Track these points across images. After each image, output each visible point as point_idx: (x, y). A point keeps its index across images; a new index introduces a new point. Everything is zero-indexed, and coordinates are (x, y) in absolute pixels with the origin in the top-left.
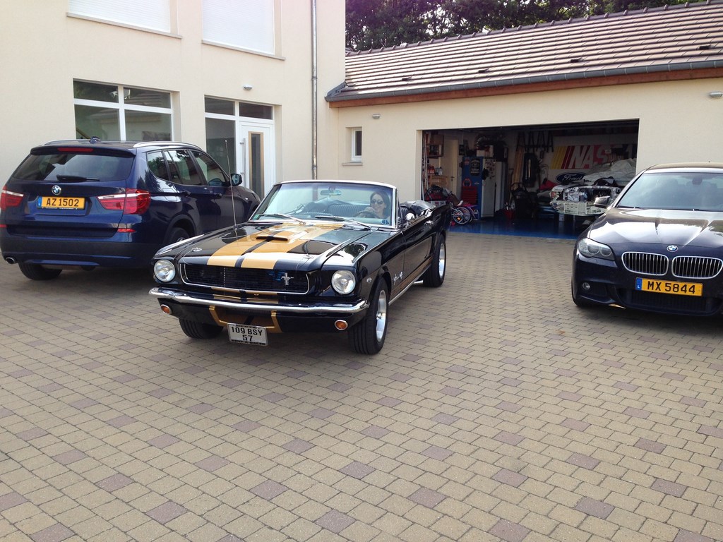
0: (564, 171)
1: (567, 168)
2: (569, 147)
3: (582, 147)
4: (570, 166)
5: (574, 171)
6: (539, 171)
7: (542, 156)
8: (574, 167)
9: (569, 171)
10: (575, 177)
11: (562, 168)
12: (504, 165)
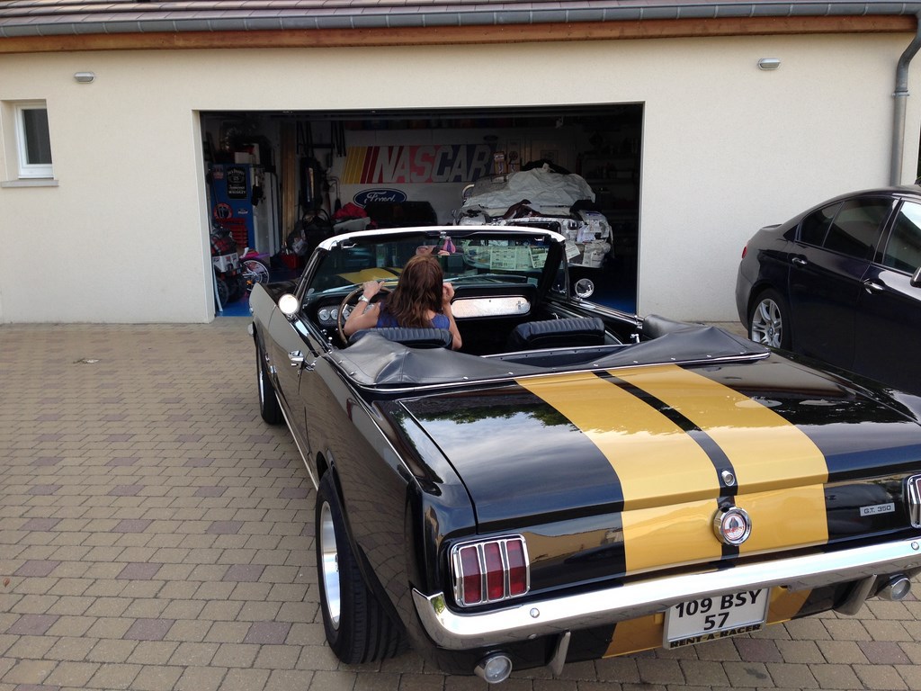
0: (367, 187)
1: (370, 181)
2: (370, 148)
3: (391, 149)
4: (376, 178)
5: (382, 186)
6: (327, 188)
7: (329, 163)
8: (380, 181)
9: (374, 186)
11: (363, 182)
12: (274, 177)
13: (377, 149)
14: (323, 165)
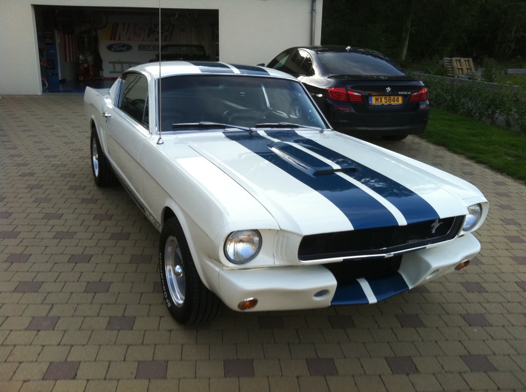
0: (112, 42)
1: (114, 39)
3: (124, 24)
4: (117, 38)
5: (120, 42)
8: (119, 39)
9: (116, 42)
10: (121, 47)
11: (111, 39)
13: (117, 24)
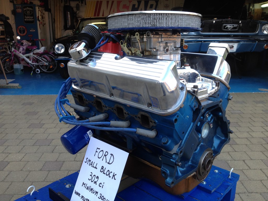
2: (98, 2)
4: (101, 16)
6: (77, 20)
7: (78, 8)
12: (50, 14)
13: (101, 2)
14: (75, 9)
